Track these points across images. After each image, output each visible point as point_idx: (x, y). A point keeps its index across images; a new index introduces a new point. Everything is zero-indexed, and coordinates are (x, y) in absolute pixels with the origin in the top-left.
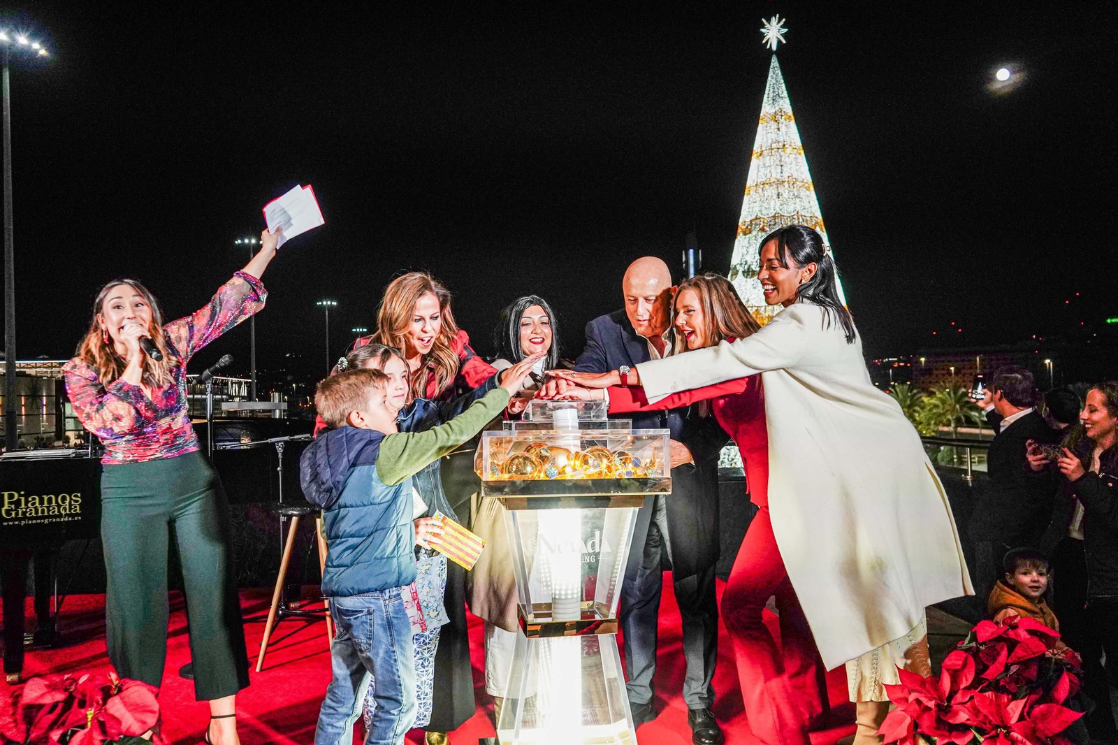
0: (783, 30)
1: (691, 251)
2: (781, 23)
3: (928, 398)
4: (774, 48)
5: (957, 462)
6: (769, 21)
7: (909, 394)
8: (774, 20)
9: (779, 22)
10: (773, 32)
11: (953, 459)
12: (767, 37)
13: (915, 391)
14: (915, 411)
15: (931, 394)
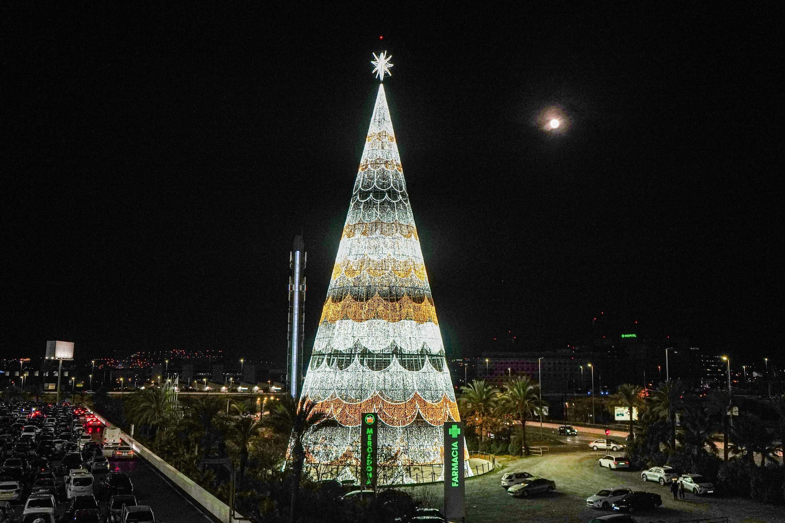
0: (390, 64)
1: (298, 253)
2: (388, 59)
3: (501, 394)
4: (382, 78)
5: (525, 452)
6: (378, 55)
7: (485, 390)
8: (383, 56)
9: (387, 57)
10: (382, 65)
11: (521, 449)
12: (376, 69)
13: (490, 387)
14: (489, 406)
15: (503, 390)
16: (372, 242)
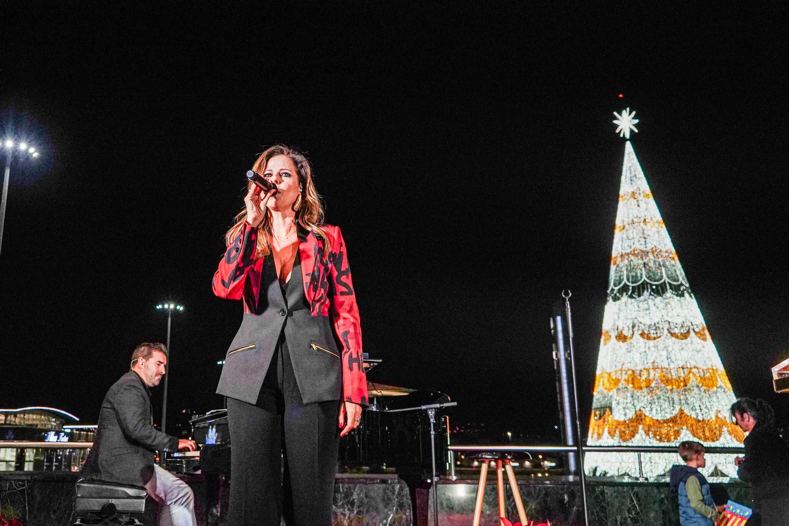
0: (634, 121)
1: (559, 318)
2: (632, 116)
4: (628, 136)
6: (620, 113)
8: (625, 113)
9: (630, 113)
10: (626, 123)
12: (620, 127)
16: (641, 304)
